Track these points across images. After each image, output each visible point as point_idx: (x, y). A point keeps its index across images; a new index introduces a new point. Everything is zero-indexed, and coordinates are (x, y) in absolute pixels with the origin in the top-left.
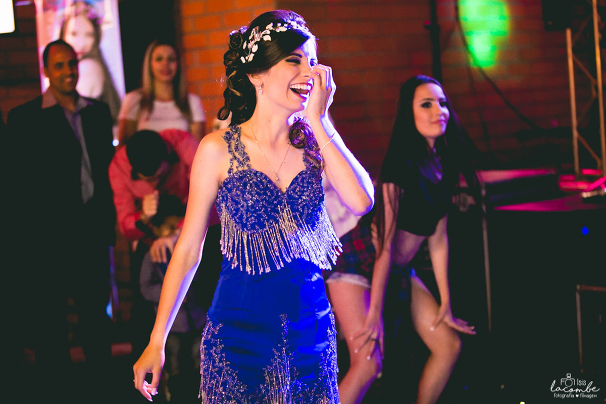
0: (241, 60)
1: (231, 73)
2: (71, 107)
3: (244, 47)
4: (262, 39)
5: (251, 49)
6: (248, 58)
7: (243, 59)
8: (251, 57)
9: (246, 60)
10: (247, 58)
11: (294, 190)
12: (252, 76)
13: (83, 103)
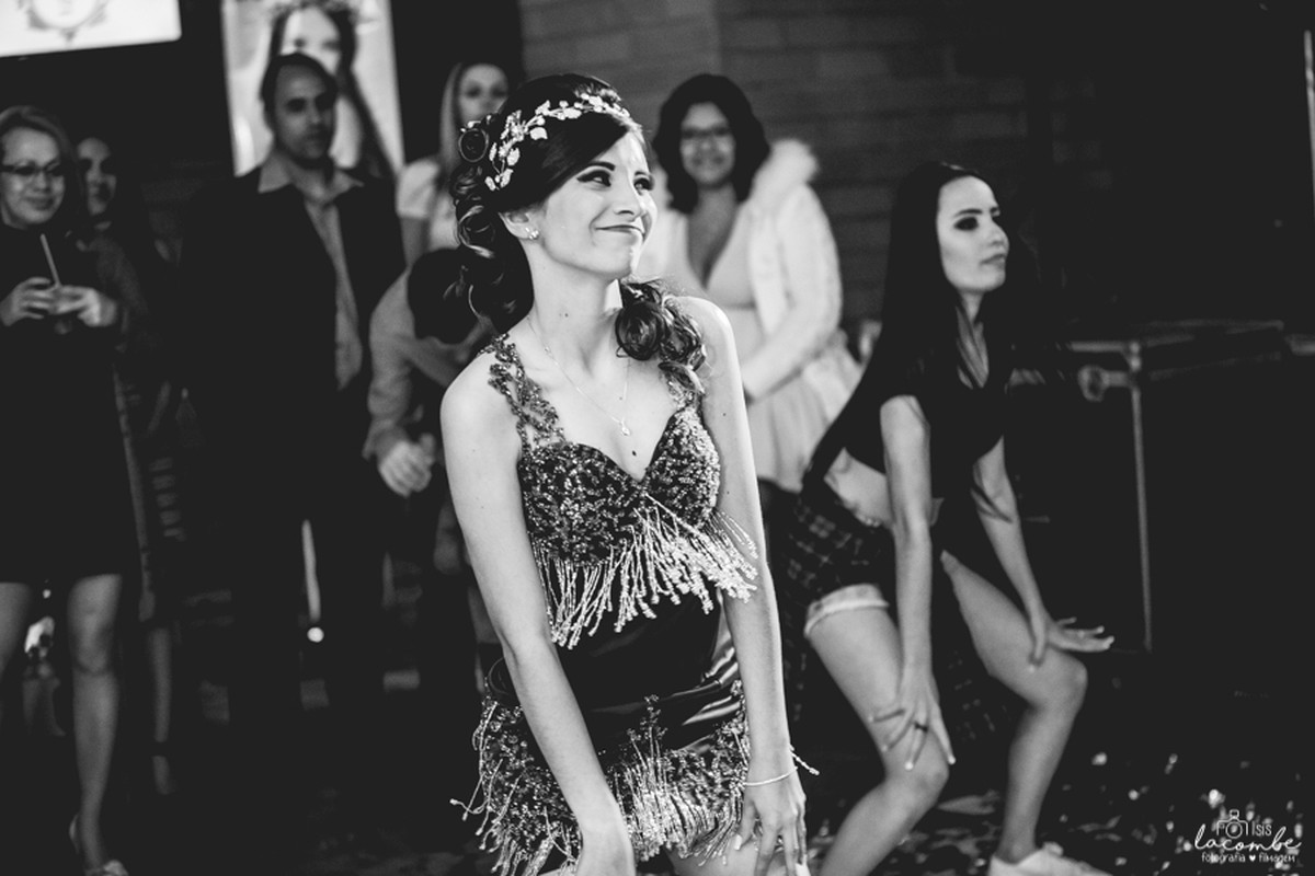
0: (486, 185)
1: (465, 213)
2: (317, 191)
3: (492, 157)
4: (527, 137)
5: (506, 159)
6: (501, 180)
7: (489, 181)
8: (505, 177)
9: (498, 184)
10: (497, 179)
11: (662, 468)
12: (511, 217)
13: (343, 183)
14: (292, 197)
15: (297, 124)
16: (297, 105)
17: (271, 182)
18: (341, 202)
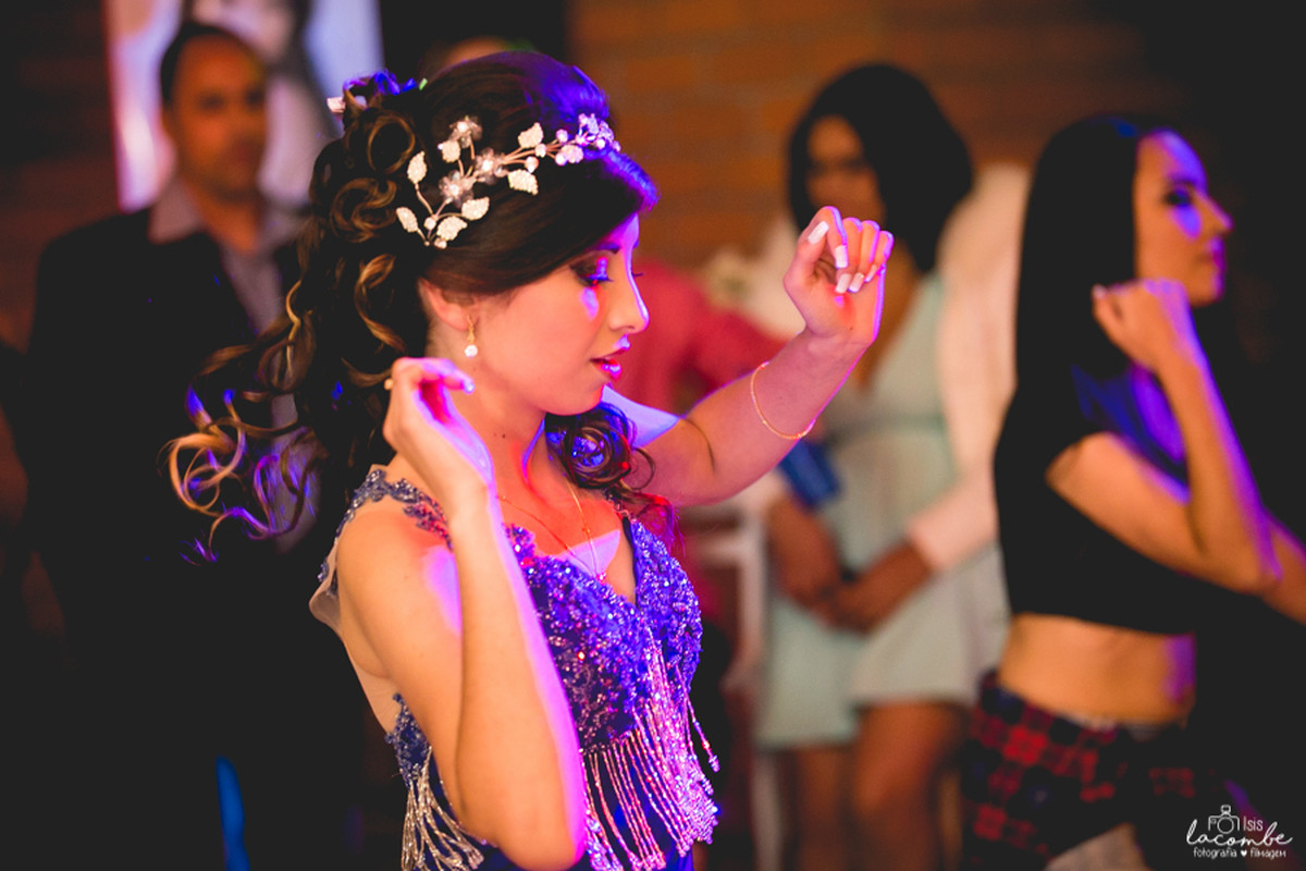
13: (283, 227)
14: (202, 247)
15: (213, 134)
16: (213, 103)
17: (173, 223)
18: (283, 258)
